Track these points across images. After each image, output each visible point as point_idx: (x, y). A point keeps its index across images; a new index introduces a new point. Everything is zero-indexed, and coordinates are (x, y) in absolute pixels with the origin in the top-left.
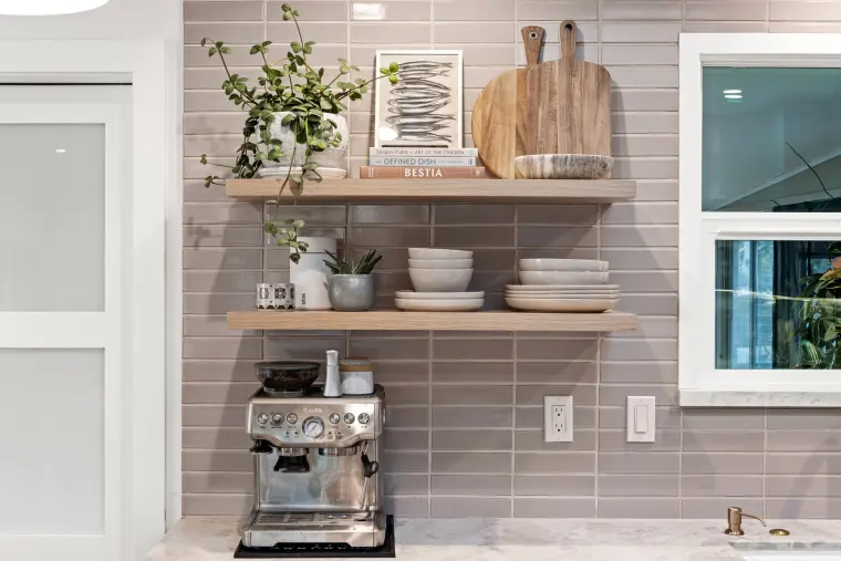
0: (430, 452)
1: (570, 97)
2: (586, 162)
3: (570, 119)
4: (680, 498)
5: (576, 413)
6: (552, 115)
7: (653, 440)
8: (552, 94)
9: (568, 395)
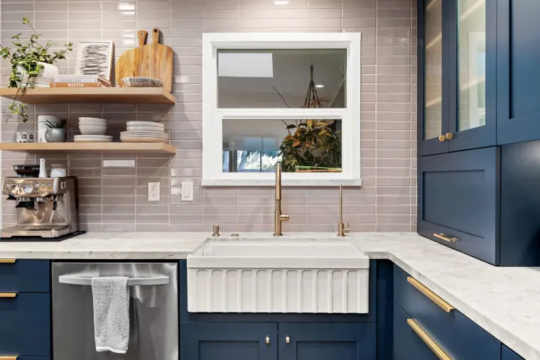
0: (102, 205)
1: (155, 60)
2: (144, 80)
3: (155, 67)
4: (204, 224)
5: (161, 188)
6: (147, 67)
7: (192, 199)
8: (148, 57)
9: (157, 181)
